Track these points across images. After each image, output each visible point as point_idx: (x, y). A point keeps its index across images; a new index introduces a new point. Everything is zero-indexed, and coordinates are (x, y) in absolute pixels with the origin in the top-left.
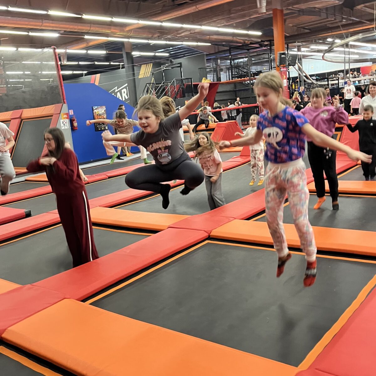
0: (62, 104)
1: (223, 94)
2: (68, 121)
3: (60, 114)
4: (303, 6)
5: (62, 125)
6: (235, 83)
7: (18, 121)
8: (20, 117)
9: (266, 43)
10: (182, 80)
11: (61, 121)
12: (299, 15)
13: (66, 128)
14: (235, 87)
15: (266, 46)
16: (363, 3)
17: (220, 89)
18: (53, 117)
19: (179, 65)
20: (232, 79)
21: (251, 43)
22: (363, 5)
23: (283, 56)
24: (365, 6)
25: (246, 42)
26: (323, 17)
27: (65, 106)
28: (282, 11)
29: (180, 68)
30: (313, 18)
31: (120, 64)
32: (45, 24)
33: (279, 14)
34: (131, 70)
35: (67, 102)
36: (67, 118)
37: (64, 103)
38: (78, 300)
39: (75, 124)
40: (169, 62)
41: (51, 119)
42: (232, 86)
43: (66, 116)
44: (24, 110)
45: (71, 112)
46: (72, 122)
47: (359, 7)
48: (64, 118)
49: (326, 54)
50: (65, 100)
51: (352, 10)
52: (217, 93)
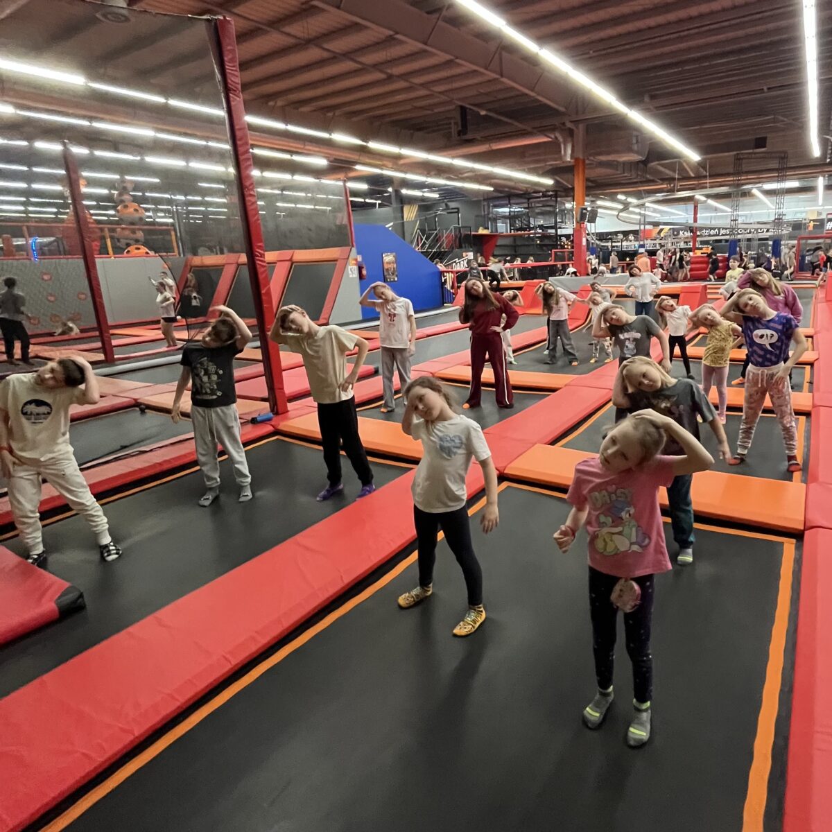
0: (350, 248)
1: (503, 248)
2: (356, 268)
3: (348, 258)
4: (603, 158)
5: (350, 272)
6: (514, 236)
7: (288, 264)
8: (290, 260)
9: (551, 193)
10: (460, 228)
11: (350, 267)
12: (596, 167)
13: (354, 276)
14: (515, 240)
15: (551, 196)
16: (658, 160)
17: (500, 242)
18: (338, 263)
19: (456, 210)
20: (511, 232)
21: (534, 192)
22: (657, 162)
23: (584, 211)
24: (658, 164)
25: (529, 190)
26: (619, 172)
27: (354, 250)
28: (584, 161)
29: (457, 214)
30: (609, 171)
31: (376, 203)
32: (307, 147)
33: (581, 164)
34: (399, 211)
35: (357, 245)
36: (356, 264)
37: (353, 246)
38: (545, 444)
39: (364, 272)
40: (444, 205)
41: (336, 264)
42: (512, 239)
43: (354, 262)
44: (296, 251)
45: (360, 258)
46: (360, 269)
47: (652, 164)
48: (353, 264)
49: (621, 214)
50: (354, 244)
51: (646, 166)
52: (497, 246)
